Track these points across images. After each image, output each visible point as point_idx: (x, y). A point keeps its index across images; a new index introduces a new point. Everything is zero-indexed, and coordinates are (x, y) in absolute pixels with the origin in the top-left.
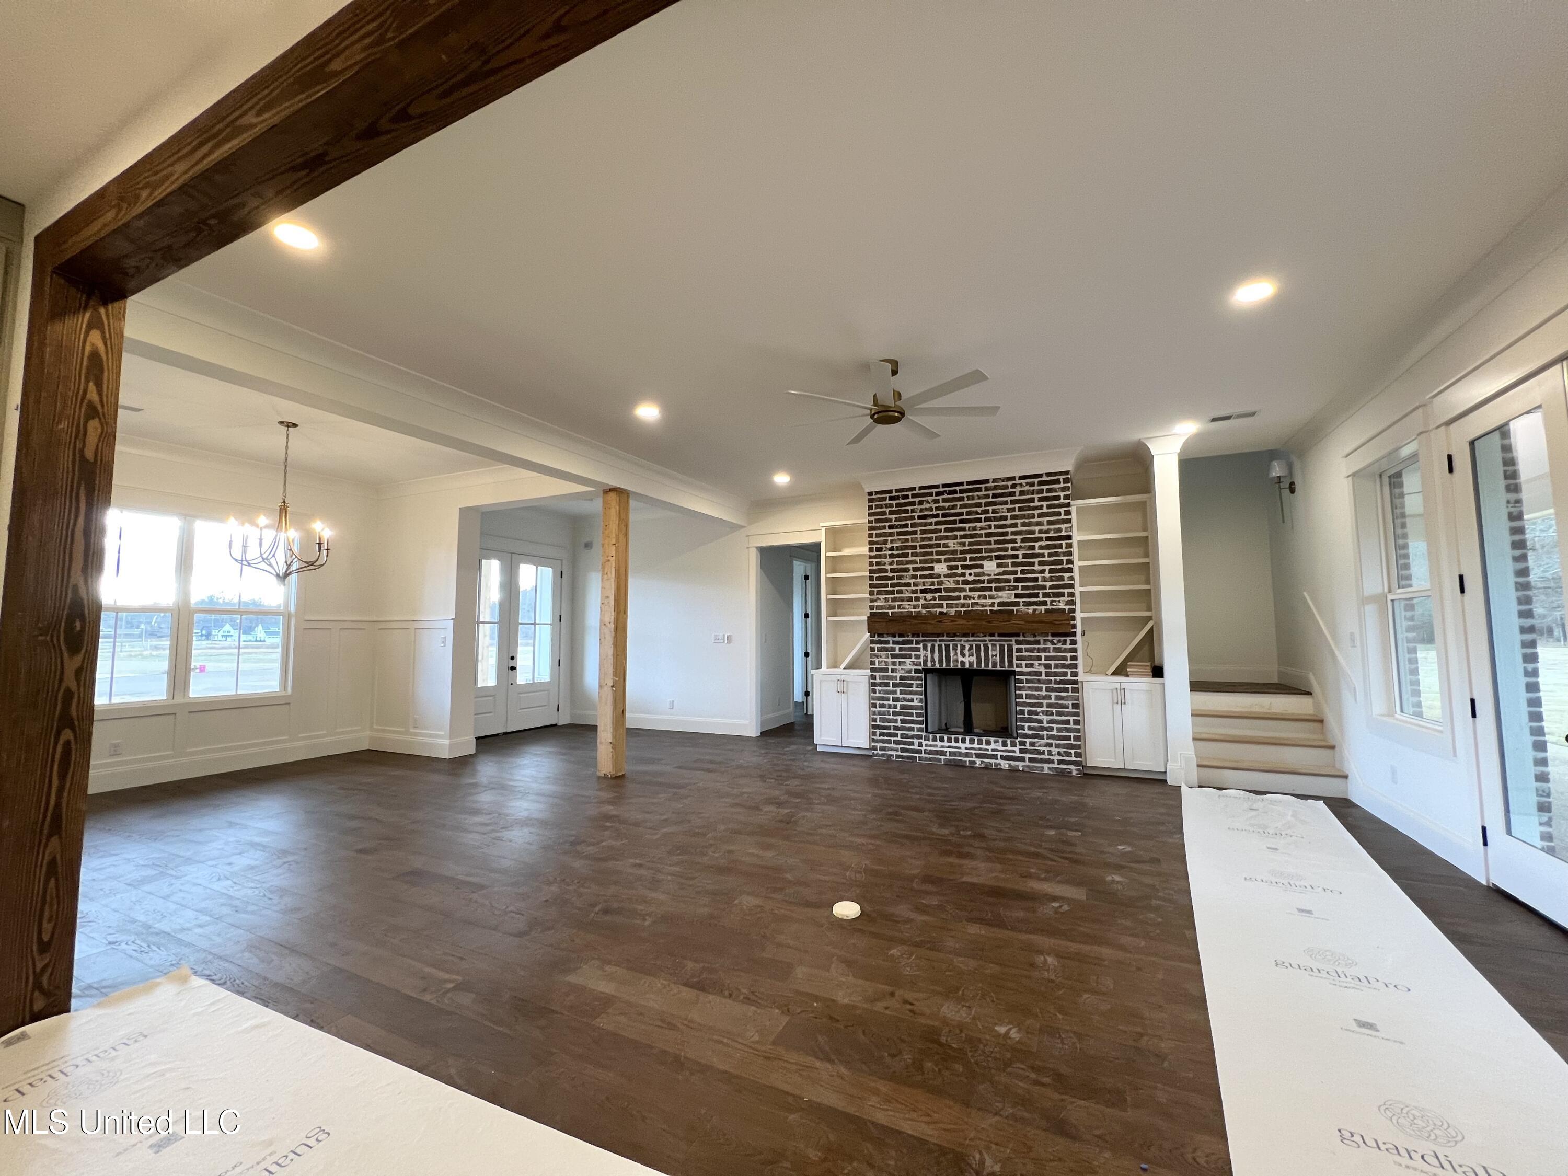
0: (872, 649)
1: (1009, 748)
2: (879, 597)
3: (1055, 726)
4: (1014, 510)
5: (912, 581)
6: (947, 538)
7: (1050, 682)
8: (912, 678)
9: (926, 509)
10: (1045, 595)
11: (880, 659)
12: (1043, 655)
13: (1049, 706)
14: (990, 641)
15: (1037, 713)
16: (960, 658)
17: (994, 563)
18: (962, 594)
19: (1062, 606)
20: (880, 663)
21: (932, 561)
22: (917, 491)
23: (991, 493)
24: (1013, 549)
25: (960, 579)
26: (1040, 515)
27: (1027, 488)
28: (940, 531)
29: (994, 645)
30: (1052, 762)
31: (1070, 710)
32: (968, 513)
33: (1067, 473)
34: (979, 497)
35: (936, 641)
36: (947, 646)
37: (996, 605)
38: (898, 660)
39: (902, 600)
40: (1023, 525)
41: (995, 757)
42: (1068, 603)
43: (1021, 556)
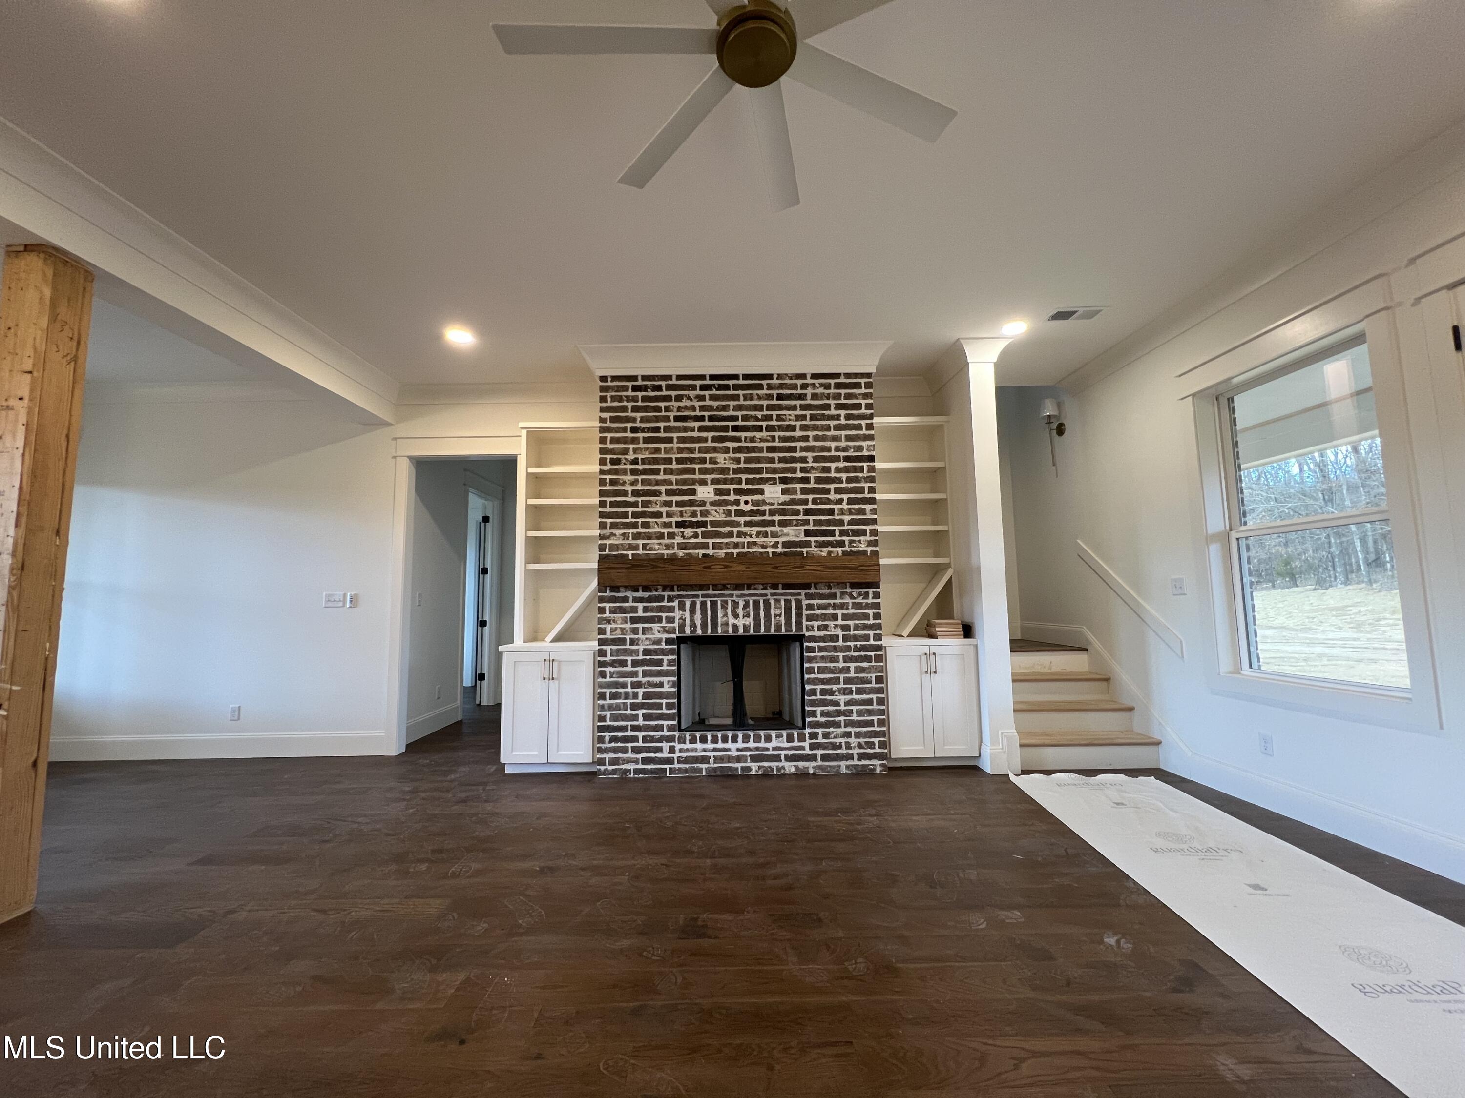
0: (602, 610)
1: (796, 743)
2: (614, 531)
3: (854, 708)
4: (804, 418)
5: (664, 510)
6: (715, 450)
7: (848, 649)
8: (663, 652)
9: (686, 408)
10: (843, 533)
11: (614, 626)
12: (840, 612)
13: (848, 681)
14: (772, 595)
15: (832, 693)
16: (732, 621)
17: (779, 488)
18: (735, 530)
19: (863, 547)
20: (613, 630)
21: (694, 481)
22: (674, 382)
23: (775, 393)
24: (803, 470)
25: (733, 508)
26: (838, 428)
27: (821, 390)
28: (705, 440)
29: (777, 601)
30: (850, 757)
31: (873, 685)
32: (745, 418)
33: (869, 375)
34: (760, 398)
35: (697, 596)
36: (714, 604)
37: (780, 546)
38: (640, 626)
39: (649, 536)
40: (816, 438)
41: (777, 758)
42: (870, 544)
43: (812, 480)
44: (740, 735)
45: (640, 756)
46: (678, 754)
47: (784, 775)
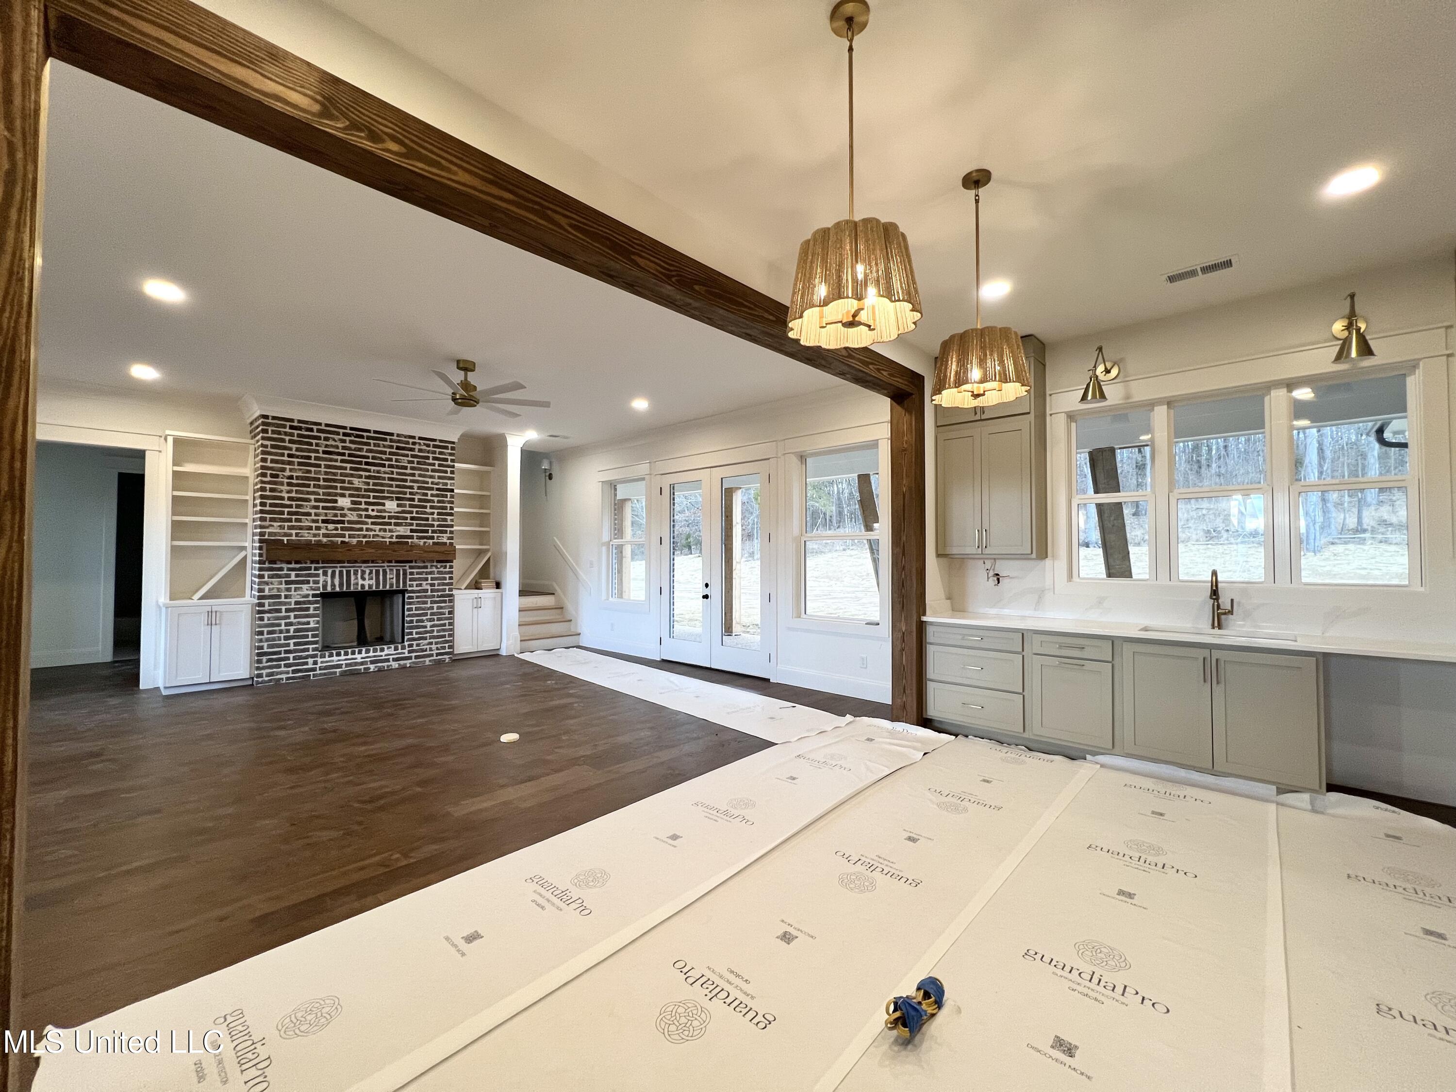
0: (261, 576)
1: (400, 651)
2: (272, 523)
3: (435, 629)
4: (413, 462)
5: (313, 511)
6: (352, 476)
7: (433, 596)
8: (310, 602)
9: (332, 446)
10: (433, 532)
11: (271, 586)
12: (429, 576)
13: (432, 614)
14: (388, 566)
15: (422, 621)
16: (361, 582)
17: (395, 503)
18: (364, 527)
19: (445, 540)
20: (270, 590)
21: (336, 495)
22: (323, 427)
23: (395, 444)
24: (411, 493)
25: (364, 513)
26: (433, 471)
27: (424, 447)
28: (345, 468)
29: (391, 570)
30: (432, 655)
31: (447, 615)
32: (373, 458)
33: (453, 443)
34: (384, 446)
35: (336, 567)
36: (348, 572)
37: (394, 537)
38: (293, 586)
39: (301, 528)
40: (420, 475)
41: (388, 660)
42: (449, 538)
43: (416, 500)
44: (364, 650)
45: (290, 669)
46: (319, 665)
47: (392, 669)
